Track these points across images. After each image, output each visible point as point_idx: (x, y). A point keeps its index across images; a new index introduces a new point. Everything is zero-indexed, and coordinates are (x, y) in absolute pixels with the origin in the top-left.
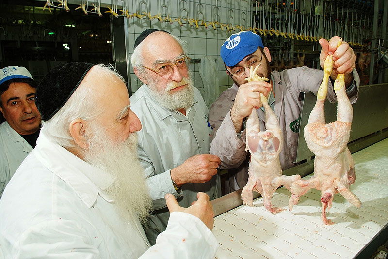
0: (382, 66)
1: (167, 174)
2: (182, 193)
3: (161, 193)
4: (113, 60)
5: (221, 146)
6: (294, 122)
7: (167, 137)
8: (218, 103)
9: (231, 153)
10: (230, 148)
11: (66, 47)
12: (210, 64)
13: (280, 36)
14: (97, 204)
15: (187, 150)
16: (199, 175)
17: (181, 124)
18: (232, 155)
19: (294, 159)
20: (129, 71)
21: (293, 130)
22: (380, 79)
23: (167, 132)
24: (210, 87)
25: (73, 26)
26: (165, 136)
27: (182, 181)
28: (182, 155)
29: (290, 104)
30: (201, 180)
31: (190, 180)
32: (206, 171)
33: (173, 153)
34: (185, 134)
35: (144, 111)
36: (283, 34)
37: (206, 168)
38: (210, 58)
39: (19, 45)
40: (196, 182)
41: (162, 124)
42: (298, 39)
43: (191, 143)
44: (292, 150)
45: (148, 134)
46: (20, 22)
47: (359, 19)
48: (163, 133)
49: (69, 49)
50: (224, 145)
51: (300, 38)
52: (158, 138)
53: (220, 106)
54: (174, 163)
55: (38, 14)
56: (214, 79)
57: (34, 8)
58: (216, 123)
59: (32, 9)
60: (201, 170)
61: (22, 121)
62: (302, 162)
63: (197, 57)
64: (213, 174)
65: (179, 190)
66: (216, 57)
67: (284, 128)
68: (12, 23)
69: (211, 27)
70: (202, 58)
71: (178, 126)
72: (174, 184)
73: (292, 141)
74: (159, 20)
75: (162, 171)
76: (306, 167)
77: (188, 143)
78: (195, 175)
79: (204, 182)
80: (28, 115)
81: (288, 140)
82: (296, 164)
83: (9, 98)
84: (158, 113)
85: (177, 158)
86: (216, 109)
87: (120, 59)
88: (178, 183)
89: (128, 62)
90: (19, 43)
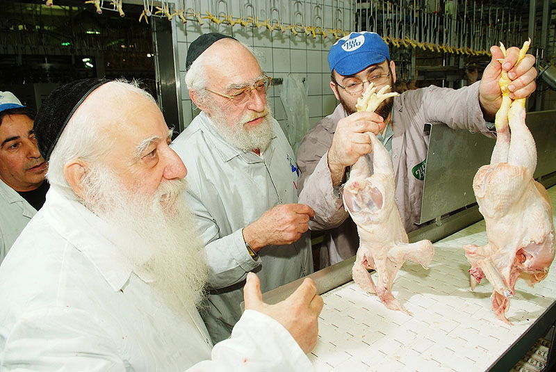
0: (542, 87)
1: (238, 235)
2: (260, 260)
3: (230, 262)
4: (157, 81)
5: (314, 202)
6: (419, 166)
7: (235, 186)
8: (312, 135)
9: (327, 213)
10: (326, 207)
11: (88, 64)
12: (296, 86)
13: (417, 47)
14: (129, 285)
15: (263, 203)
16: (283, 234)
17: (254, 167)
18: (329, 216)
19: (417, 217)
20: (180, 97)
21: (417, 176)
22: (539, 105)
23: (235, 178)
24: (296, 118)
25: (97, 33)
26: (232, 185)
27: (260, 242)
28: (256, 210)
29: (413, 141)
30: (285, 241)
31: (271, 240)
32: (292, 227)
33: (244, 208)
34: (260, 180)
35: (201, 150)
36: (421, 45)
37: (292, 222)
38: (296, 77)
39: (20, 61)
40: (279, 243)
41: (226, 167)
42: (439, 51)
43: (268, 195)
44: (415, 205)
45: (208, 180)
46: (21, 27)
47: (512, 20)
48: (230, 180)
49: (92, 66)
50: (318, 202)
51: (442, 50)
52: (222, 186)
53: (315, 140)
54: (245, 222)
55: (46, 16)
56: (303, 107)
57: (41, 7)
58: (308, 165)
59: (38, 9)
60: (286, 227)
61: (27, 170)
62: (428, 223)
63: (277, 76)
64: (302, 232)
65: (256, 256)
66: (305, 76)
67: (404, 173)
68: (8, 28)
69: (332, 37)
70: (285, 78)
71: (249, 170)
72: (248, 247)
73: (416, 193)
74: (268, 28)
75: (229, 231)
76: (434, 229)
77: (265, 194)
78: (277, 234)
79: (290, 243)
80: (35, 160)
81: (410, 191)
82: (420, 226)
83: (4, 140)
84: (220, 152)
85: (249, 213)
86: (308, 145)
87: (167, 80)
88: (255, 247)
89: (178, 85)
90: (20, 57)
